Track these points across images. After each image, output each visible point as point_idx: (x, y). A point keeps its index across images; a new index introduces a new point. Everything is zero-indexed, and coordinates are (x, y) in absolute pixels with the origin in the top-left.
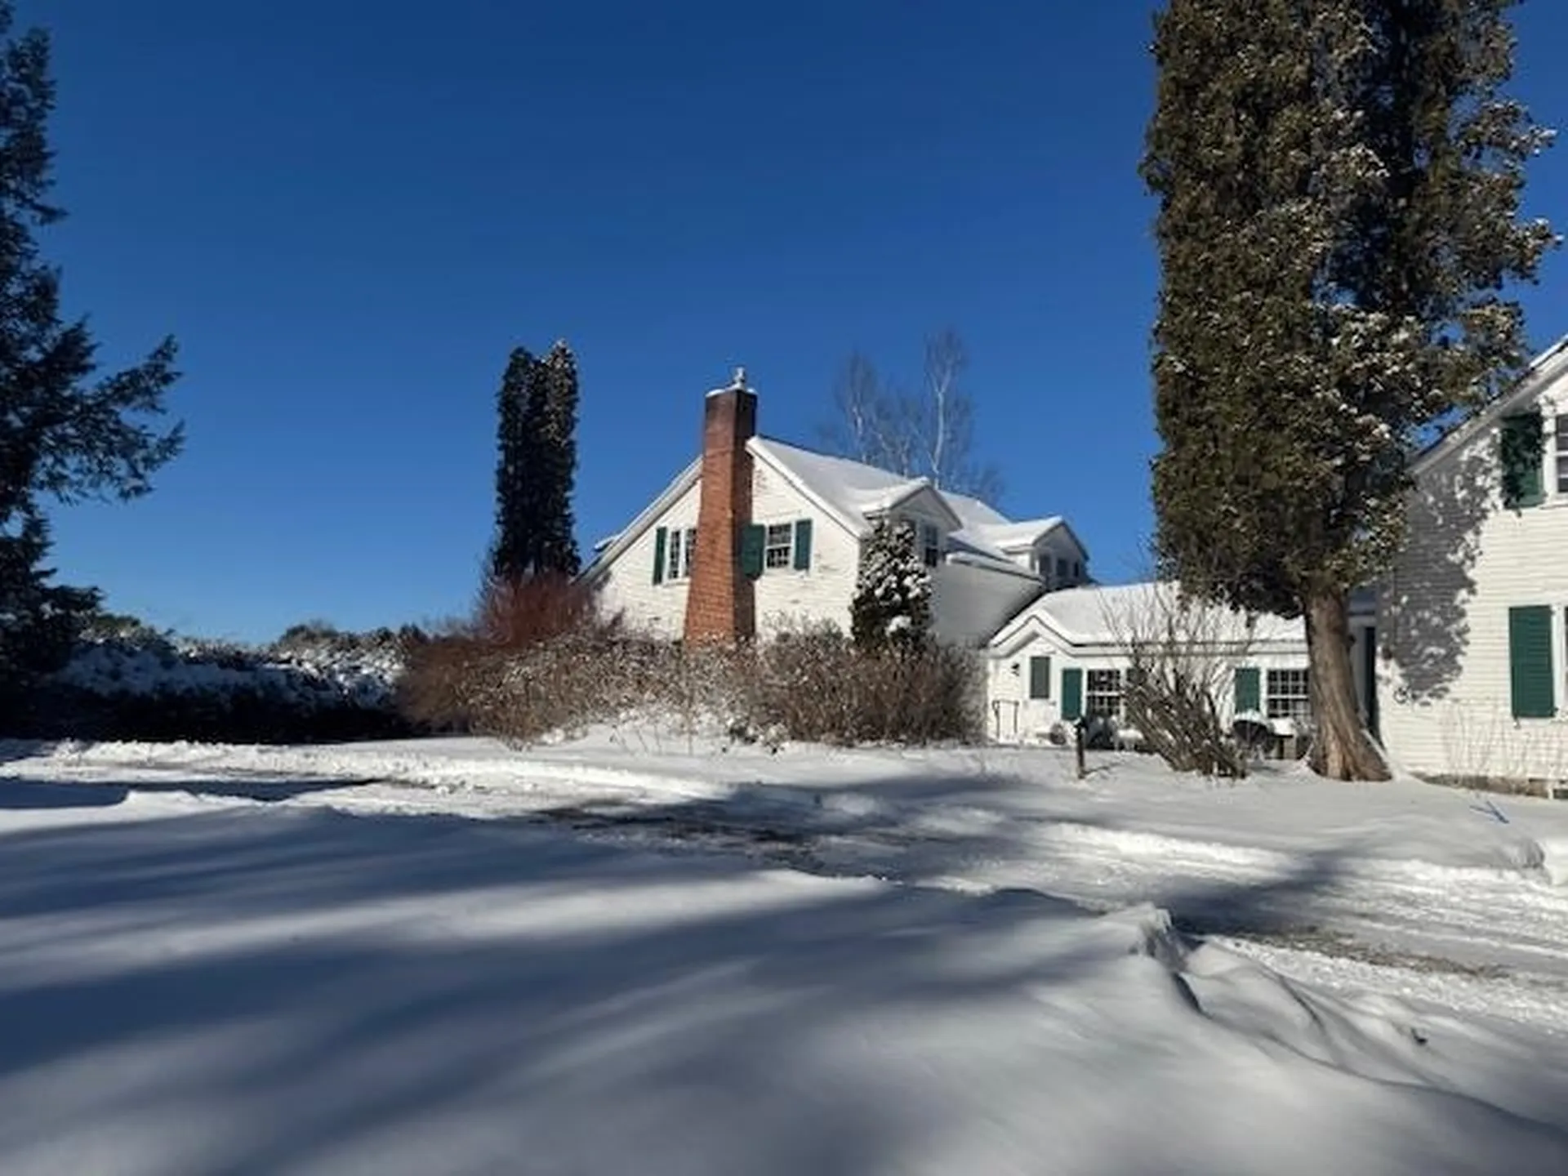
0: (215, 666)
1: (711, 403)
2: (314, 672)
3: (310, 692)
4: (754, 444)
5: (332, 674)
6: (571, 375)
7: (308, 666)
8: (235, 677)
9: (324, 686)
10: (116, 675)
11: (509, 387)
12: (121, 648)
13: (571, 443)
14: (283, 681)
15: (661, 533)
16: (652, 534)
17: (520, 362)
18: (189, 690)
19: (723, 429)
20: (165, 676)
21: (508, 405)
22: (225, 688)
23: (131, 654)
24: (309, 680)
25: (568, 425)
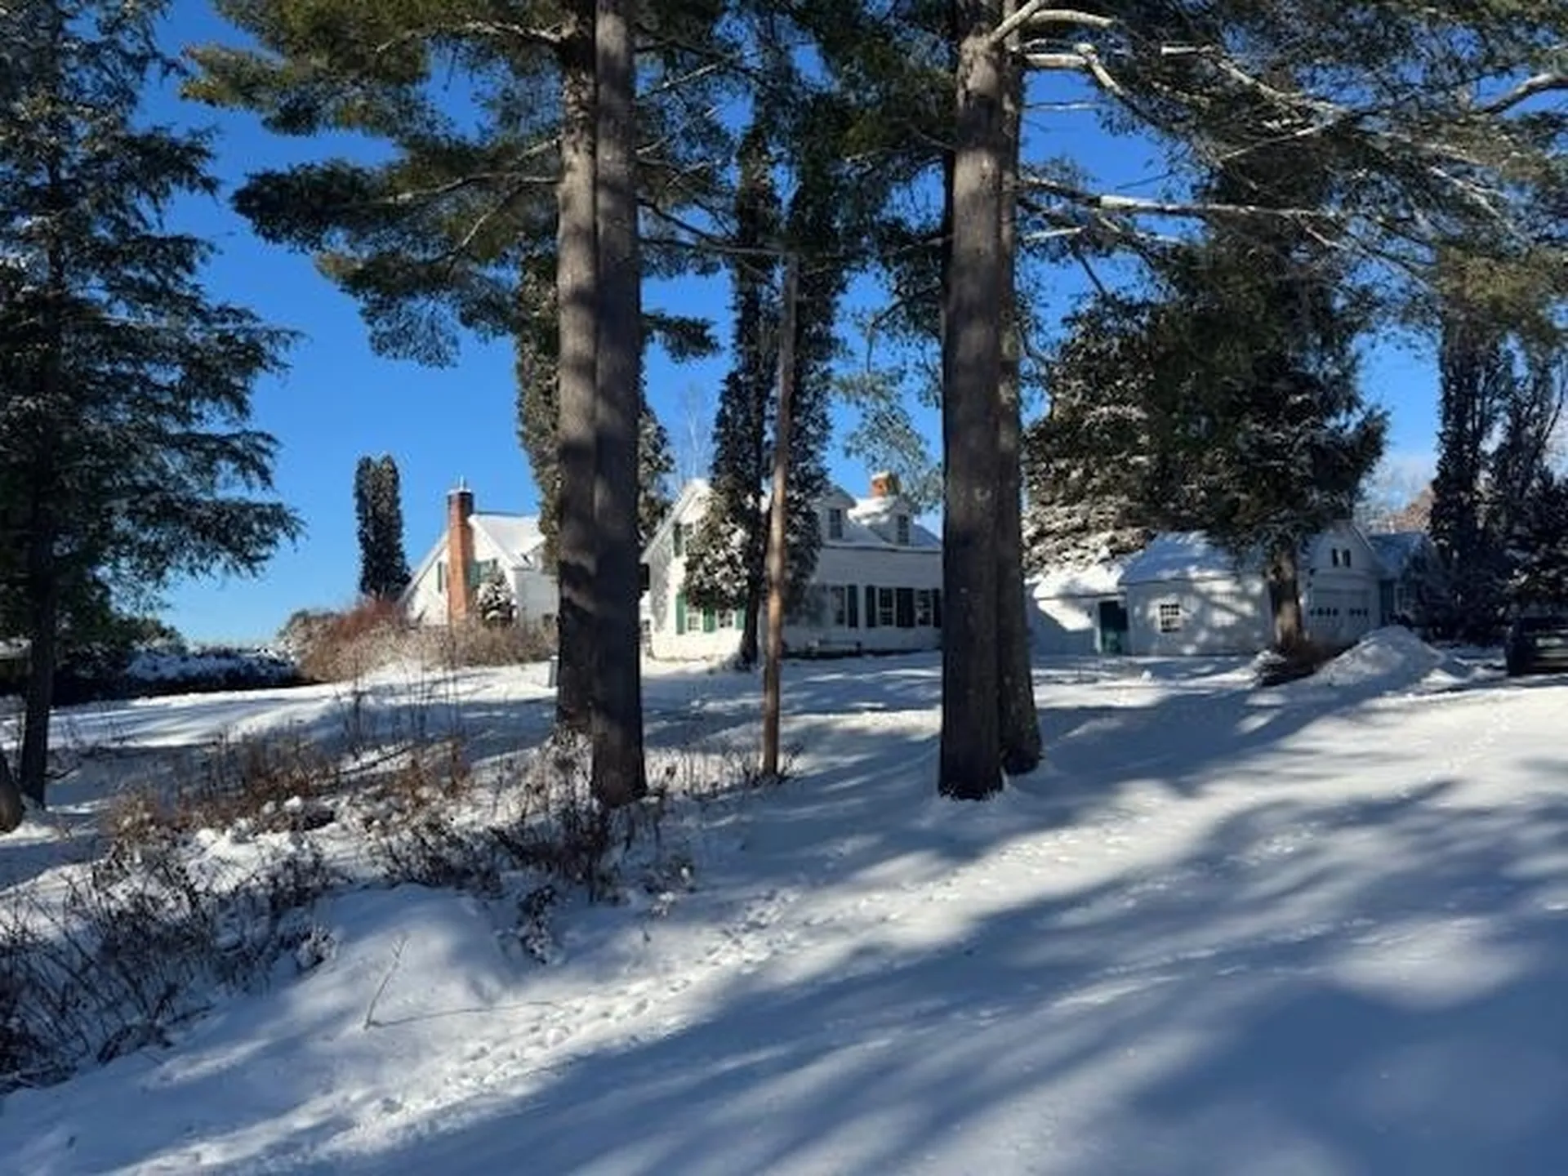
0: (213, 659)
1: (450, 497)
2: (275, 656)
3: (274, 668)
4: (472, 520)
5: (287, 656)
6: (395, 471)
7: (270, 652)
8: (225, 663)
9: (283, 664)
10: (155, 669)
11: (360, 482)
12: (156, 652)
13: (399, 512)
14: (256, 663)
15: (440, 565)
16: (435, 568)
17: (365, 465)
18: (199, 674)
19: (455, 511)
20: (183, 666)
21: (360, 494)
22: (220, 670)
23: (163, 655)
24: (274, 662)
25: (395, 502)
